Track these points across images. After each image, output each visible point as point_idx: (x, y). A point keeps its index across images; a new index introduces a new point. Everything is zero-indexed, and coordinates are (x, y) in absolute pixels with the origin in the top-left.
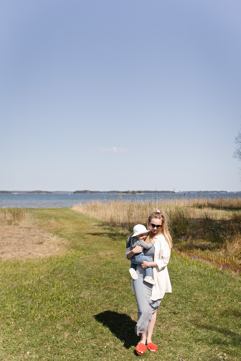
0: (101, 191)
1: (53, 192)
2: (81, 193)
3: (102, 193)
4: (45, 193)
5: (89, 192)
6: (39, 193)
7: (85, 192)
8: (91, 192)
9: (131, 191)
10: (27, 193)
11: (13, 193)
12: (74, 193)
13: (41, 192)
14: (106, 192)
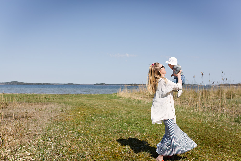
0: (113, 84)
1: (81, 84)
2: (99, 85)
3: (113, 85)
4: (75, 85)
5: (105, 84)
6: (71, 85)
7: (102, 84)
8: (106, 84)
9: (134, 84)
10: (63, 85)
11: (54, 85)
12: (95, 85)
13: (73, 84)
14: (116, 84)
